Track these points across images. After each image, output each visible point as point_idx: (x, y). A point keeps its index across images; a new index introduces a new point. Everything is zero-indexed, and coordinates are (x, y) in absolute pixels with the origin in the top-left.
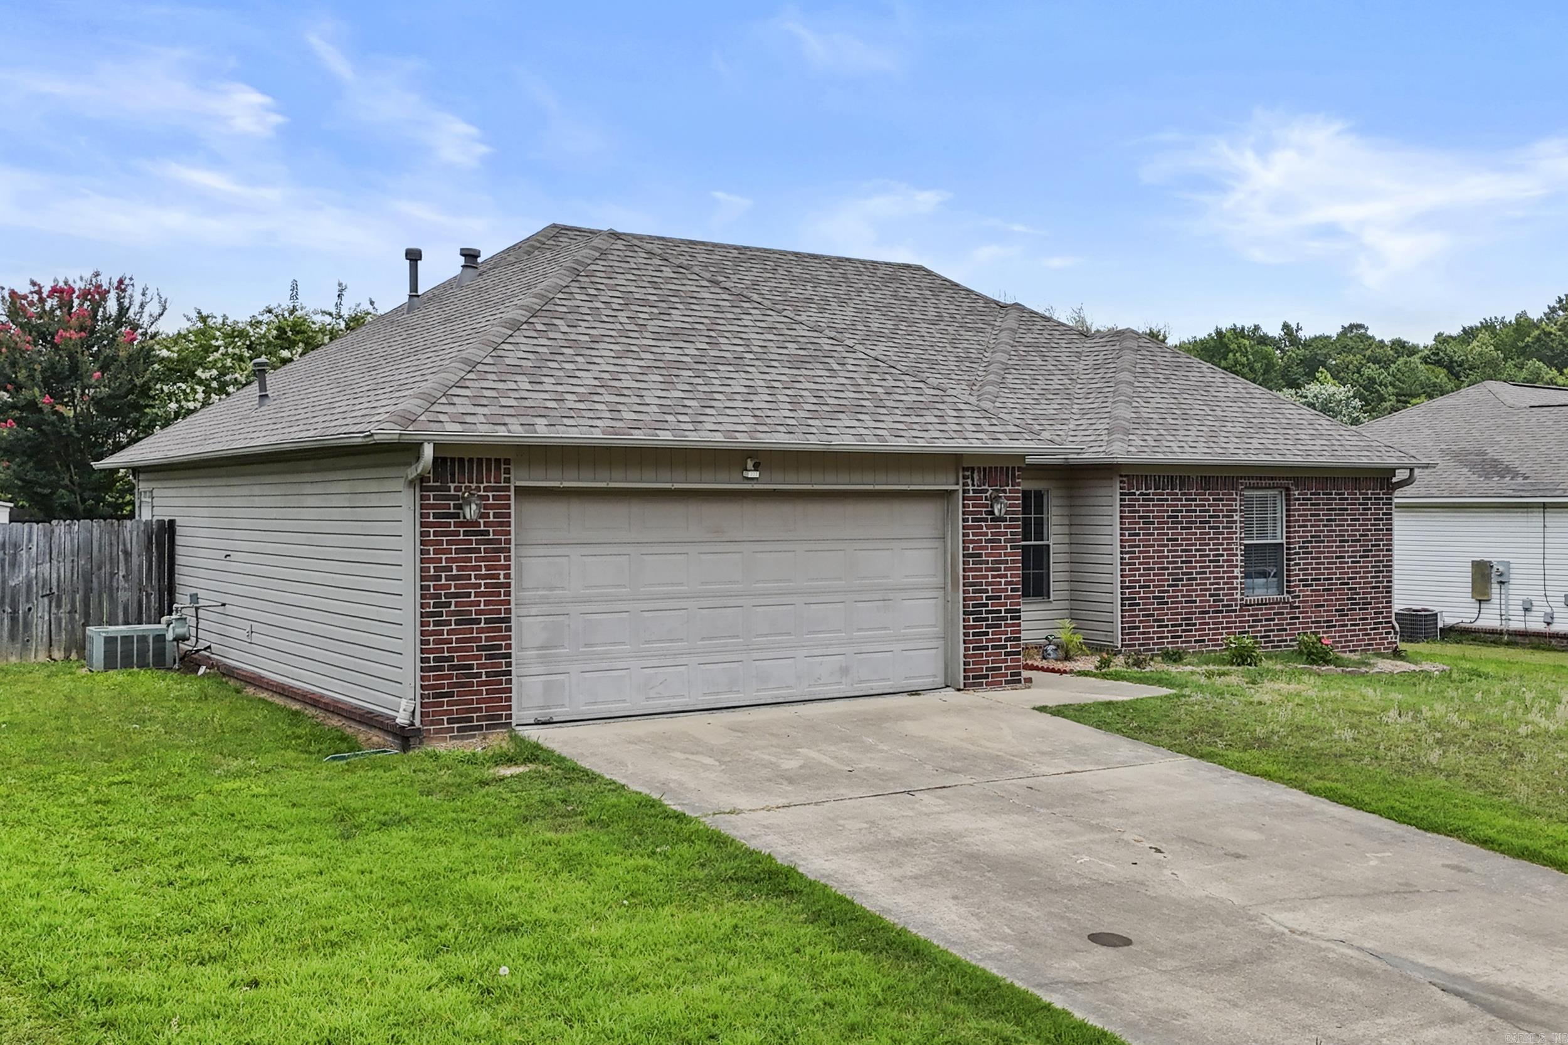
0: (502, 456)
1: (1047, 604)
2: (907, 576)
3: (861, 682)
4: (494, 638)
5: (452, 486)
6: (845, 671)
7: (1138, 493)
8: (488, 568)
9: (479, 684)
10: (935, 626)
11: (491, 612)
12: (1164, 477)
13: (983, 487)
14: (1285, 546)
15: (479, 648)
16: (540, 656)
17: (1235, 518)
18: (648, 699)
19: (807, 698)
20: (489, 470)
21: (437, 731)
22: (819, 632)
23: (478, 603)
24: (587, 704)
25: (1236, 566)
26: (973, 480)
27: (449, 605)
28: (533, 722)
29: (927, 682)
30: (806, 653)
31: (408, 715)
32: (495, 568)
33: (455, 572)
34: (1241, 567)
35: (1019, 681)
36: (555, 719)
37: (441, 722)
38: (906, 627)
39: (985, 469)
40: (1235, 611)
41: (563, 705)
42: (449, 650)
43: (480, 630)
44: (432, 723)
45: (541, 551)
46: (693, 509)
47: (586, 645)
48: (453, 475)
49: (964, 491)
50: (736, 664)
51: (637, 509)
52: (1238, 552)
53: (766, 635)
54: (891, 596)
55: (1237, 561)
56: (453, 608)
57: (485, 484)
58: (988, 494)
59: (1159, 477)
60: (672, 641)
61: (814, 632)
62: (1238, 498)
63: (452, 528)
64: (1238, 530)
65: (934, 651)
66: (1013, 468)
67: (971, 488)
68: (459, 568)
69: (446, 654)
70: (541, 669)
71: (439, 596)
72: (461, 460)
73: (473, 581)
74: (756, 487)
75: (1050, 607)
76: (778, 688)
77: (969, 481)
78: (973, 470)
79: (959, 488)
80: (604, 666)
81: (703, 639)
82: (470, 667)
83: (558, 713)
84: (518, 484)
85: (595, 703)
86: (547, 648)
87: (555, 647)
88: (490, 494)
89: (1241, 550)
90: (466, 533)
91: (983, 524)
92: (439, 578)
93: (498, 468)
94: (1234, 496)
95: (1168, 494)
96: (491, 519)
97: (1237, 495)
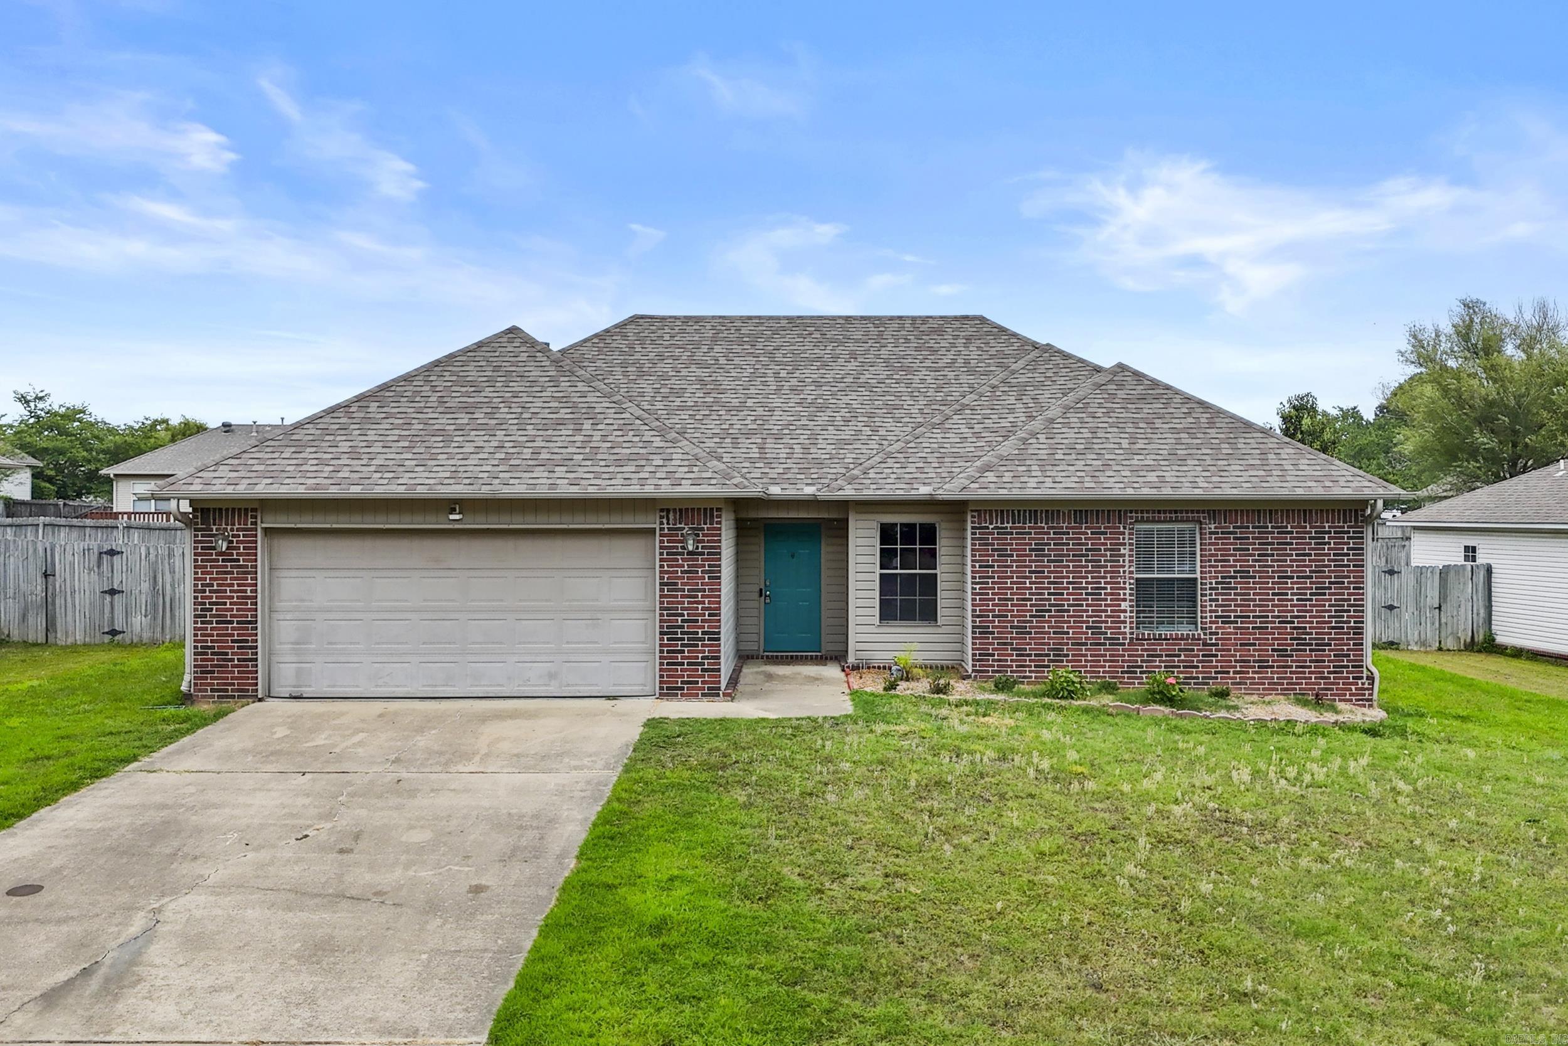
0: (250, 506)
1: (935, 628)
2: (615, 600)
3: (568, 685)
4: (243, 635)
5: (214, 528)
6: (552, 676)
7: (991, 527)
8: (239, 585)
9: (233, 666)
10: (643, 643)
11: (241, 616)
12: (1025, 511)
13: (679, 526)
14: (1199, 581)
15: (233, 641)
16: (294, 649)
17: (1123, 552)
18: (377, 686)
19: (515, 695)
20: (240, 516)
21: (204, 697)
22: (529, 643)
23: (232, 610)
24: (329, 686)
25: (1124, 600)
26: (668, 520)
27: (212, 610)
28: (288, 696)
29: (636, 690)
30: (516, 658)
31: (187, 685)
32: (244, 585)
33: (215, 588)
34: (1131, 601)
35: (718, 695)
36: (305, 696)
37: (206, 691)
38: (615, 643)
39: (680, 510)
40: (1124, 644)
41: (310, 686)
42: (212, 641)
43: (233, 629)
44: (200, 691)
45: (294, 573)
46: (416, 544)
47: (330, 643)
48: (214, 520)
49: (662, 529)
50: (452, 665)
51: (368, 543)
52: (1127, 586)
53: (480, 643)
54: (599, 616)
55: (1125, 594)
56: (214, 612)
57: (237, 526)
58: (684, 532)
59: (1019, 511)
60: (399, 643)
61: (524, 643)
62: (1127, 531)
63: (214, 557)
64: (1127, 564)
65: (643, 664)
66: (712, 509)
67: (666, 526)
68: (218, 585)
69: (209, 644)
70: (294, 659)
71: (205, 604)
72: (220, 509)
73: (228, 594)
74: (457, 526)
75: (940, 630)
76: (491, 685)
77: (665, 521)
78: (668, 511)
79: (657, 526)
80: (343, 659)
81: (424, 643)
82: (227, 654)
83: (307, 691)
84: (264, 525)
85: (334, 686)
86: (298, 644)
87: (304, 643)
88: (241, 533)
89: (1130, 584)
90: (223, 560)
91: (679, 557)
92: (205, 591)
93: (246, 515)
94: (1122, 529)
95: (1030, 528)
96: (242, 551)
97: (1125, 528)
